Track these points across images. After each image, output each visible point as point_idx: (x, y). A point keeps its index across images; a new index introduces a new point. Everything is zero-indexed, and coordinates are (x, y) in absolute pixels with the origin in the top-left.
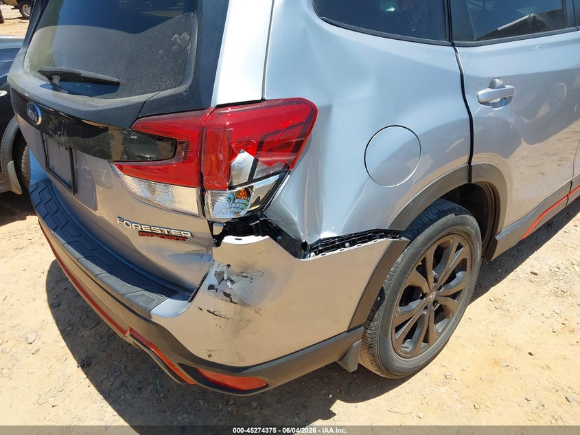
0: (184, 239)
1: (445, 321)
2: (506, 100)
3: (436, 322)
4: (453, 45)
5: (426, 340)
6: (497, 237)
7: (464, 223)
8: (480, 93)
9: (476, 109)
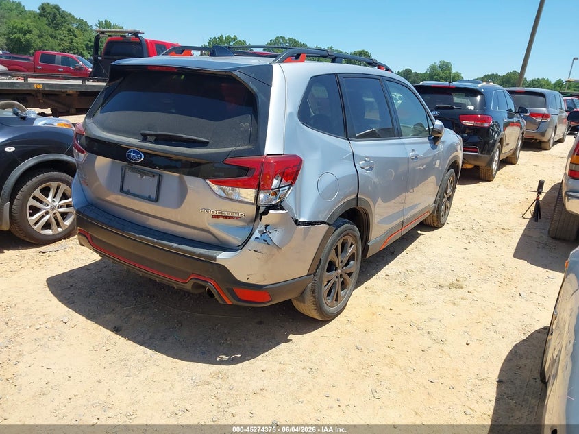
0: (237, 218)
1: (345, 290)
2: (371, 168)
3: (342, 290)
4: (348, 140)
5: (337, 300)
6: (369, 244)
7: (354, 230)
8: (361, 163)
9: (360, 170)
